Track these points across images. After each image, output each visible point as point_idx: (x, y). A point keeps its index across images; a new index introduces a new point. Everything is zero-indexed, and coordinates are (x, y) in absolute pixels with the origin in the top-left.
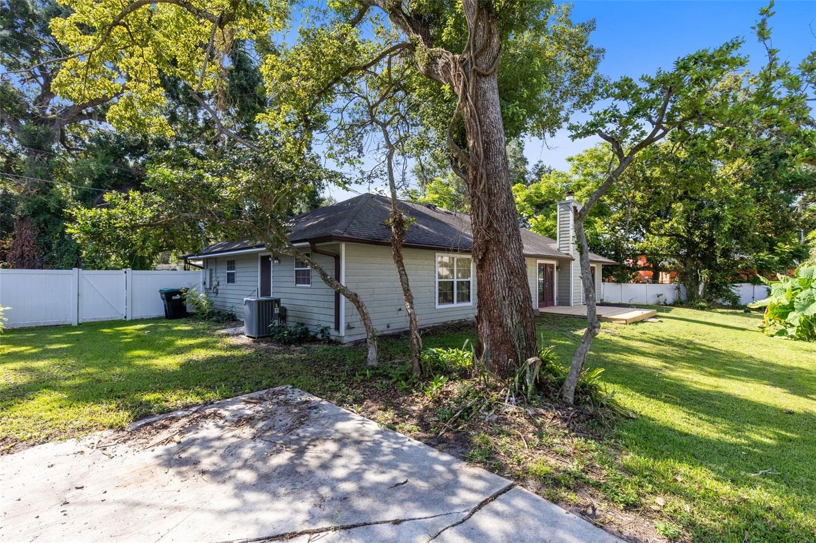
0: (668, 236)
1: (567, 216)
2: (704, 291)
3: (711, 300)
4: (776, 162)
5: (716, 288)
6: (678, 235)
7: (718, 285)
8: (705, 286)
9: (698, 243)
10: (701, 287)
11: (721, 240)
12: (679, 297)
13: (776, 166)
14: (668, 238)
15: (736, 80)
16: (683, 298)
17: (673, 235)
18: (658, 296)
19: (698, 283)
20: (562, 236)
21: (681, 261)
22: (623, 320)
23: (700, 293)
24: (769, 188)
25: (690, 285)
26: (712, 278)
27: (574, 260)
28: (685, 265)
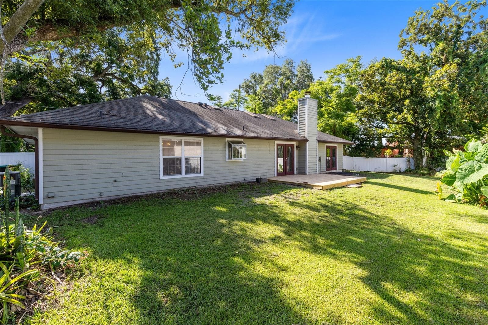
0: (401, 124)
1: (303, 109)
2: (427, 162)
3: (432, 169)
4: (477, 67)
5: (436, 160)
6: (408, 123)
7: (437, 158)
8: (427, 159)
9: (422, 129)
10: (425, 160)
11: (435, 125)
12: (410, 167)
13: (478, 70)
14: (400, 126)
15: (447, 8)
16: (412, 167)
17: (404, 123)
18: (395, 166)
19: (422, 157)
20: (301, 124)
21: (411, 142)
22: (320, 186)
23: (424, 164)
24: (472, 86)
25: (417, 158)
26: (432, 153)
27: (308, 141)
28: (413, 144)
